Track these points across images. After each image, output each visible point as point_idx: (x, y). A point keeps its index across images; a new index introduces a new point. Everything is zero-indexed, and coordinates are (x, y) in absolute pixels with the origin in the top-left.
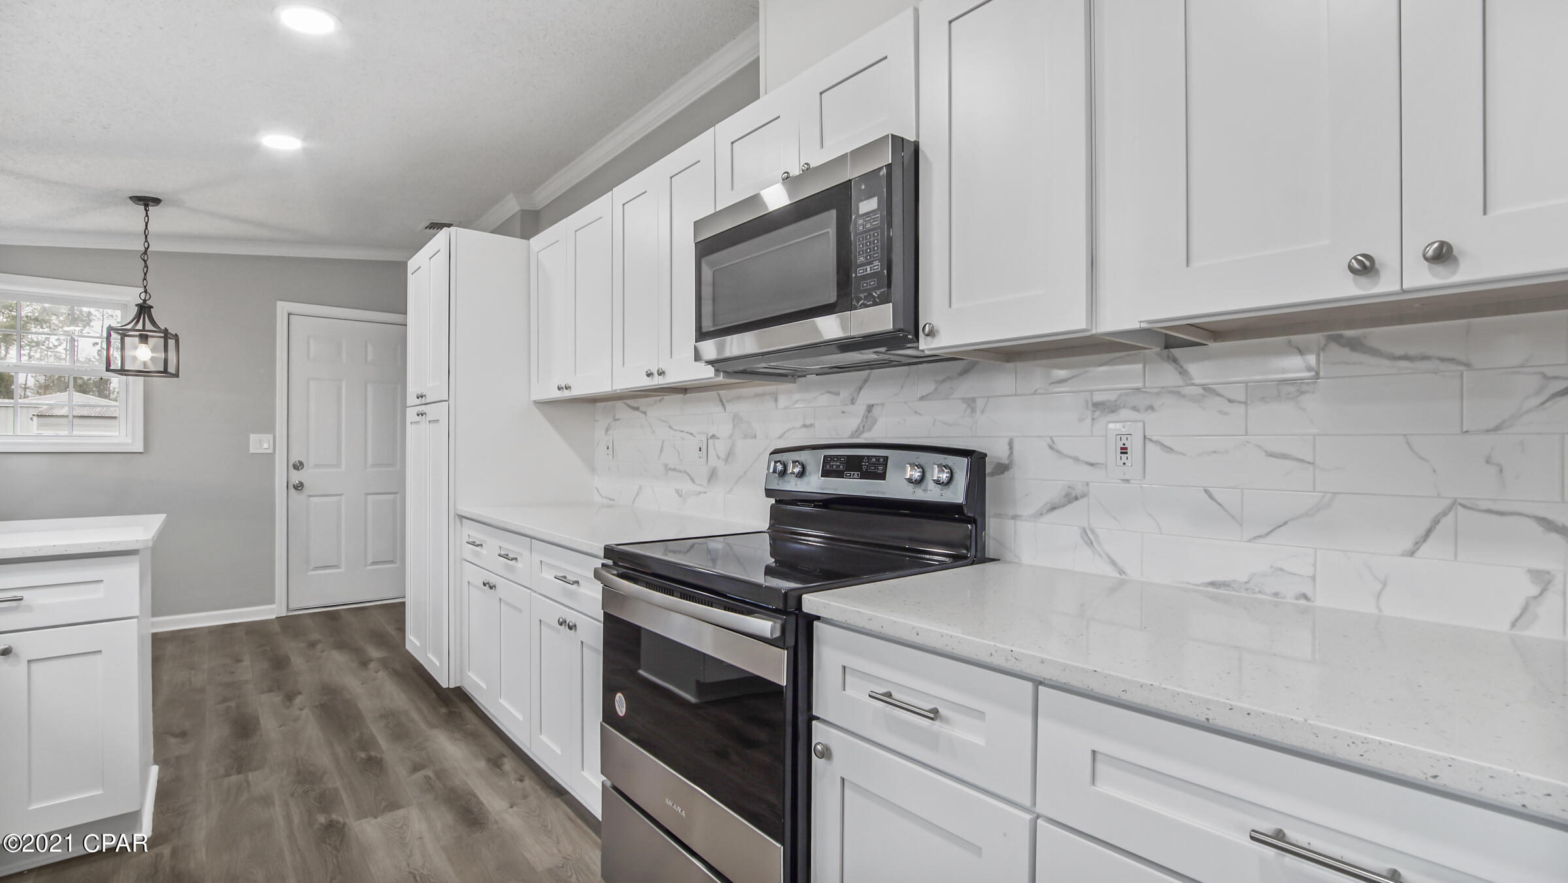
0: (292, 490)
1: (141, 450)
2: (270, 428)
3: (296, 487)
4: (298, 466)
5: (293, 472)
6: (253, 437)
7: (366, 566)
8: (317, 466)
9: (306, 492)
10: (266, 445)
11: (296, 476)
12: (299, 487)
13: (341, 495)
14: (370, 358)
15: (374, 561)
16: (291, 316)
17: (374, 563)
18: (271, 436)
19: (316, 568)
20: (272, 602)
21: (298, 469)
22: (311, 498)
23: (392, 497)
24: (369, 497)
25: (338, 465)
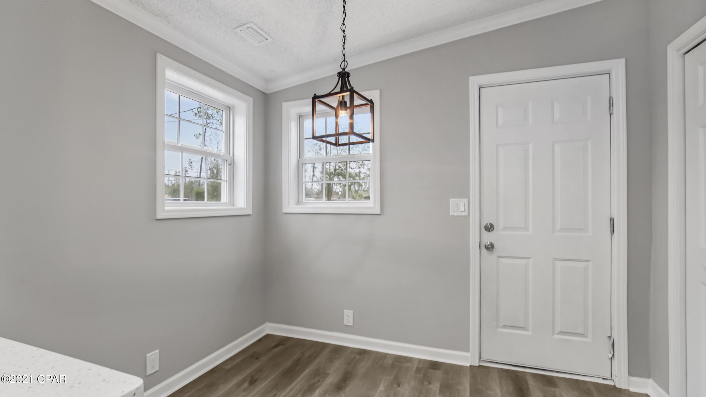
0: (484, 250)
1: (379, 212)
2: (464, 193)
3: (487, 248)
4: (490, 228)
5: (485, 233)
6: (453, 201)
7: (553, 333)
8: (505, 228)
9: (496, 252)
10: (462, 209)
11: (488, 238)
12: (490, 247)
13: (528, 258)
14: (557, 117)
15: (562, 331)
16: (481, 89)
17: (562, 333)
18: (466, 200)
19: (505, 326)
20: (468, 350)
21: (489, 231)
22: (502, 260)
23: (583, 264)
24: (557, 263)
25: (526, 228)
